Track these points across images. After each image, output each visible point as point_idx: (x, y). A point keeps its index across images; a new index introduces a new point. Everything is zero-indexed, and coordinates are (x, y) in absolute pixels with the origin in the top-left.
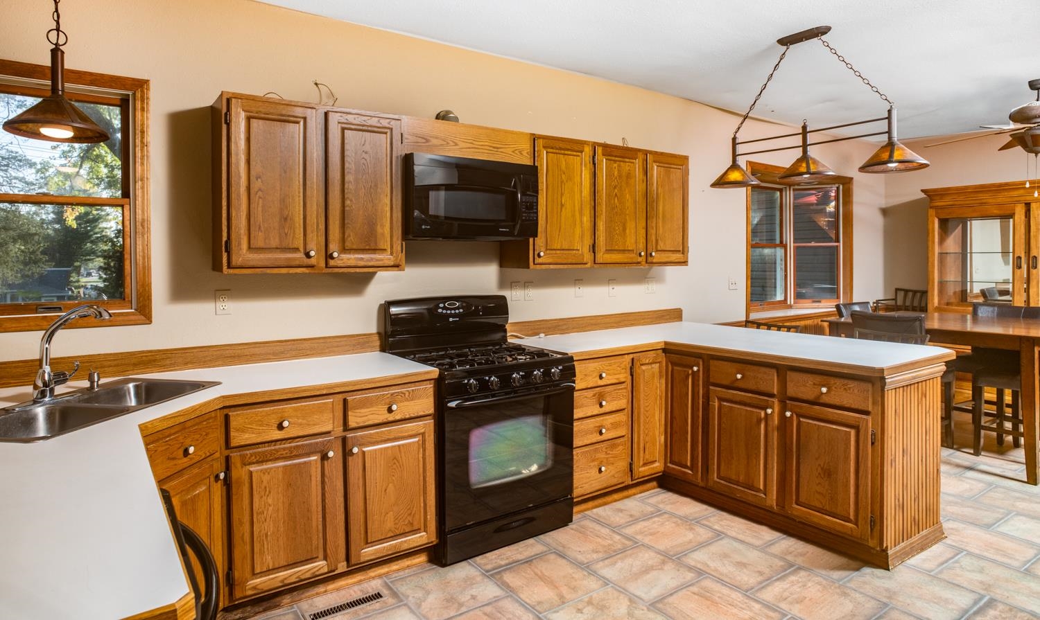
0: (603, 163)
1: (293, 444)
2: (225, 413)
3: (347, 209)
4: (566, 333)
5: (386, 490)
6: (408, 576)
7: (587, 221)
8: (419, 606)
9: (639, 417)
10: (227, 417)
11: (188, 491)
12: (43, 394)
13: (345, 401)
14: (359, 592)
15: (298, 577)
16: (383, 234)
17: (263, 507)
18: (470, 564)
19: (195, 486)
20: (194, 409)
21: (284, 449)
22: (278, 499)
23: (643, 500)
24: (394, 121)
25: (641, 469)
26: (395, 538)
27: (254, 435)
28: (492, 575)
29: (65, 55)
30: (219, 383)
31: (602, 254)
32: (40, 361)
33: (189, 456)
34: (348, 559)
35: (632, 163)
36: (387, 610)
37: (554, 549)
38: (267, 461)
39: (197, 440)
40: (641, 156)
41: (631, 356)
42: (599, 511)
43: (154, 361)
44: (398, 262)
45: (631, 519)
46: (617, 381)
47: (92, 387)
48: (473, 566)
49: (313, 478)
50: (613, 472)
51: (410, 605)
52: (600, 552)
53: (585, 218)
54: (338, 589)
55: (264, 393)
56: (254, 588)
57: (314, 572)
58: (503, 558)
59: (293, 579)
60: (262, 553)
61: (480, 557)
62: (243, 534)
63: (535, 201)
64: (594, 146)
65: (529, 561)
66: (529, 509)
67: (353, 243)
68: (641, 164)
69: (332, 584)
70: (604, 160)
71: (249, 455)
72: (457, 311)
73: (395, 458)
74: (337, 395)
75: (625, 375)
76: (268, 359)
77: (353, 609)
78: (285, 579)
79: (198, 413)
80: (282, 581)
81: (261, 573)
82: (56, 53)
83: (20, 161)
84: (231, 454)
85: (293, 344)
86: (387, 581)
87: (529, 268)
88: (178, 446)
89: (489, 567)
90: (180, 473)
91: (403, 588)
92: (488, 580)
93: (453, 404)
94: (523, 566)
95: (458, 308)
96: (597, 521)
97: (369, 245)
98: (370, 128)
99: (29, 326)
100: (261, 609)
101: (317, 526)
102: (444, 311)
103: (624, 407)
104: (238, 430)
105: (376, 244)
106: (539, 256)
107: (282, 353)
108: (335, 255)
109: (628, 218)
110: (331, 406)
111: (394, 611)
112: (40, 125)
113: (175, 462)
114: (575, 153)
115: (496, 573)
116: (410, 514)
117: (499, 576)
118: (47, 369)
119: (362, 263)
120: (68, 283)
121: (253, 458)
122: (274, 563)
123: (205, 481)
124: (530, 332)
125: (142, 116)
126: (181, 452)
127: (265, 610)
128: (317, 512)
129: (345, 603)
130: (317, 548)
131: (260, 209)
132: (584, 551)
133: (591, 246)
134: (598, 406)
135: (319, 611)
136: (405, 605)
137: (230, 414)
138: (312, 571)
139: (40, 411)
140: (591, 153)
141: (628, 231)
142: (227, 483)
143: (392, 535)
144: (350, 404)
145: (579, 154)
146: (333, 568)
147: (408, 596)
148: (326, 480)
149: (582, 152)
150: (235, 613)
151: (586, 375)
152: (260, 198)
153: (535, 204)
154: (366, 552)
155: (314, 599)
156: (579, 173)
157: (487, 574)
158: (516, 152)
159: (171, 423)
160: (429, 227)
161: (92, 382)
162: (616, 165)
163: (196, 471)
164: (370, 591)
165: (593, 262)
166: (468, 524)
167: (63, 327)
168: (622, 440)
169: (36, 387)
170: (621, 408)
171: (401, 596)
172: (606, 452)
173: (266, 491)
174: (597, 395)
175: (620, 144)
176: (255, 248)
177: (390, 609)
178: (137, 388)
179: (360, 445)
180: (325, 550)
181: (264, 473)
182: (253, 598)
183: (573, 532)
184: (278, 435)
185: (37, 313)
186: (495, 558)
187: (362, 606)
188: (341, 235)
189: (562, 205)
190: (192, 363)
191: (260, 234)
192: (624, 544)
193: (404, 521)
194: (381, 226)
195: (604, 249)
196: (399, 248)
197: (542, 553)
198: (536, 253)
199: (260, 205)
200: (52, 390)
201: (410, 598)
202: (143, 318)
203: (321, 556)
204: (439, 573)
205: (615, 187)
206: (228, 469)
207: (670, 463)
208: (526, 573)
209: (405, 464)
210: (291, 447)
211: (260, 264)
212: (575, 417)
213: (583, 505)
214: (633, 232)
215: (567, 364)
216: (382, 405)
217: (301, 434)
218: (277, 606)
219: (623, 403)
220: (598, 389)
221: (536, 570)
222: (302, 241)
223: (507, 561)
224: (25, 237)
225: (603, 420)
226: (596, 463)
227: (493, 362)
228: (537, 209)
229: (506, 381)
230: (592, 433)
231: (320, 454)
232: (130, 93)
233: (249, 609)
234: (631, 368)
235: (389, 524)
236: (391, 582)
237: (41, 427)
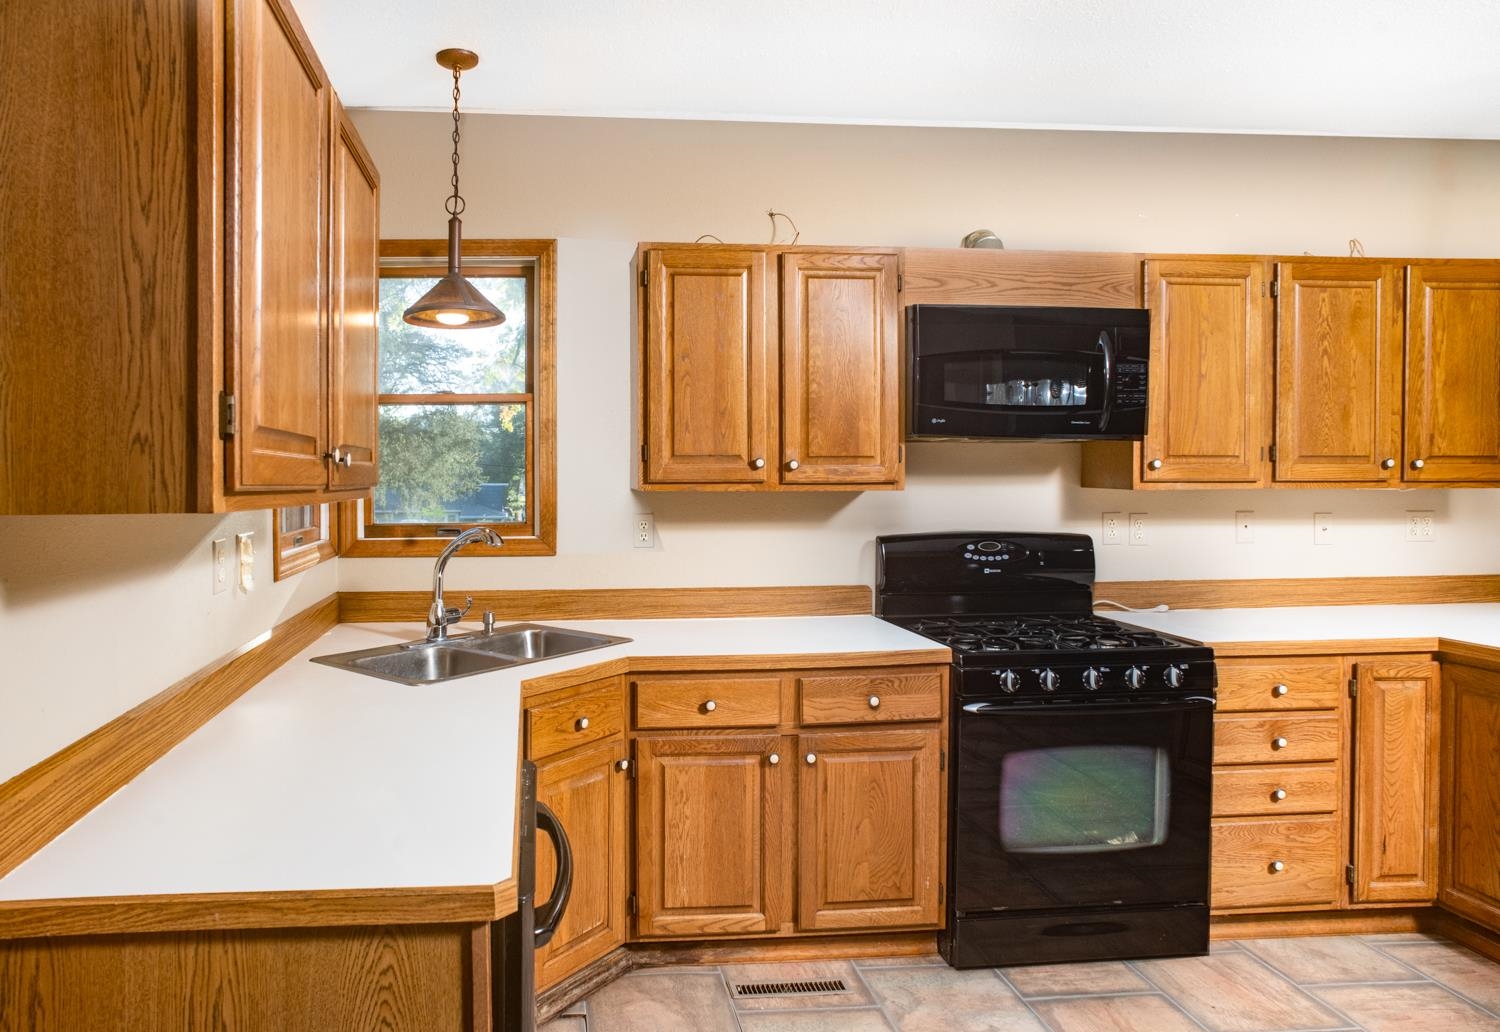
0: (1295, 297)
1: (721, 737)
2: (632, 681)
3: (813, 396)
4: (1215, 607)
5: (858, 828)
6: (889, 970)
7: (1256, 404)
8: (900, 1018)
9: (1369, 781)
10: (633, 687)
11: (581, 776)
12: (435, 632)
13: (799, 683)
14: (811, 973)
15: (723, 928)
16: (869, 434)
17: (678, 817)
18: (997, 976)
19: (589, 772)
20: (590, 670)
21: (709, 742)
22: (698, 812)
23: (1380, 947)
24: (886, 258)
25: (1373, 885)
26: (870, 904)
27: (668, 716)
28: (1033, 1004)
29: (462, 225)
30: (628, 640)
31: (1290, 463)
32: (434, 593)
33: (582, 732)
34: (796, 919)
35: (1366, 287)
36: (849, 1011)
37: (1161, 989)
38: (685, 755)
39: (594, 712)
40: (1389, 273)
41: (1353, 660)
42: (1274, 945)
43: (558, 604)
44: (892, 476)
45: (1342, 977)
46: (1317, 705)
47: (487, 630)
48: (1003, 981)
49: (749, 790)
50: (1304, 878)
51: (885, 1012)
52: (1259, 1020)
53: (1252, 398)
54: (781, 960)
55: (684, 659)
56: (664, 927)
57: (746, 927)
58: (1058, 981)
59: (716, 929)
60: (674, 881)
61: (1017, 969)
62: (651, 851)
63: (1142, 371)
64: (1274, 265)
65: (1106, 998)
66: (1116, 909)
67: (821, 448)
68: (1389, 286)
69: (773, 951)
70: (1297, 286)
71: (661, 743)
72: (998, 558)
73: (875, 781)
74: (787, 674)
75: (1335, 695)
76: (701, 613)
77: (797, 995)
78: (706, 925)
79: (595, 676)
80: (701, 928)
81: (673, 908)
82: (454, 223)
83: (457, 351)
84: (638, 739)
85: (738, 595)
86: (857, 968)
87: (1131, 488)
88: (568, 716)
89: (1030, 989)
90: (571, 751)
91: (879, 985)
92: (1024, 1009)
93: (973, 708)
94: (1093, 1003)
95: (1000, 553)
96: (1264, 963)
97: (846, 450)
98: (848, 273)
99: (429, 551)
100: (674, 960)
101: (752, 860)
102: (976, 557)
103: (1334, 755)
104: (648, 706)
105: (857, 446)
106: (1151, 467)
107: (721, 606)
108: (794, 465)
109: (1353, 393)
110: (777, 688)
111: (859, 1014)
112: (437, 311)
113: (565, 736)
114: (1230, 281)
115: (1040, 1002)
116: (896, 873)
117: (1045, 1008)
118: (440, 603)
119: (834, 478)
120: (505, 502)
121: (667, 747)
122: (690, 899)
123: (603, 768)
124: (1141, 601)
125: (548, 287)
126: (572, 723)
127: (679, 962)
128: (753, 841)
129: (789, 982)
130: (751, 891)
131: (688, 400)
132: (1223, 1010)
133: (1266, 450)
134: (1269, 746)
135: (751, 984)
136: (878, 1010)
137: (638, 682)
138: (743, 924)
139: (430, 652)
140: (1269, 278)
141: (1353, 420)
142: (632, 777)
143: (866, 898)
144: (806, 690)
145: (1240, 281)
146: (774, 927)
147: (885, 999)
148: (767, 796)
149: (1245, 277)
150: (640, 954)
151: (1242, 686)
152: (687, 385)
153: (1142, 377)
154: (823, 915)
155: (747, 966)
156: (1238, 316)
157: (1024, 999)
158: (1108, 288)
159: (560, 685)
160: (943, 421)
161: (487, 624)
162: (1325, 295)
163: (591, 752)
164: (829, 975)
165: (1270, 478)
166: (996, 909)
167: (455, 553)
168: (1326, 818)
169: (429, 624)
170: (1327, 757)
171: (873, 995)
172: (1288, 837)
173: (682, 796)
174: (1267, 727)
175: (1344, 252)
176: (680, 456)
177: (853, 1010)
178: (535, 637)
179: (820, 752)
180: (762, 899)
181: (680, 771)
182: (662, 940)
183: (1205, 968)
184: (700, 720)
185: (436, 536)
186: (1045, 978)
187: (812, 994)
188: (804, 436)
189: (1201, 376)
190: (604, 611)
191: (687, 435)
192: (1315, 1018)
193: (886, 880)
194: (865, 419)
195: (1297, 454)
196: (895, 454)
197: (1134, 991)
198: (1146, 462)
199: (688, 394)
200: (444, 629)
201: (888, 1003)
202: (545, 546)
203: (756, 904)
204: (942, 978)
205: (1323, 337)
206: (633, 758)
207: (1454, 886)
208: (1097, 1016)
209: (889, 791)
210: (719, 741)
211: (688, 478)
212: (1217, 758)
213: (1233, 925)
214: (1366, 420)
215: (1200, 662)
216: (855, 695)
217: (733, 724)
218: (694, 961)
219: (1332, 746)
220: (1271, 714)
221: (1116, 1016)
222: (746, 445)
223: (1064, 988)
224: (461, 444)
225: (1281, 774)
226: (1263, 852)
227: (1052, 647)
228: (1146, 385)
229: (1070, 680)
230: (1255, 795)
231: (759, 757)
232: (534, 258)
233: (658, 954)
234: (1351, 684)
235: (862, 881)
236: (862, 971)
237: (432, 670)
